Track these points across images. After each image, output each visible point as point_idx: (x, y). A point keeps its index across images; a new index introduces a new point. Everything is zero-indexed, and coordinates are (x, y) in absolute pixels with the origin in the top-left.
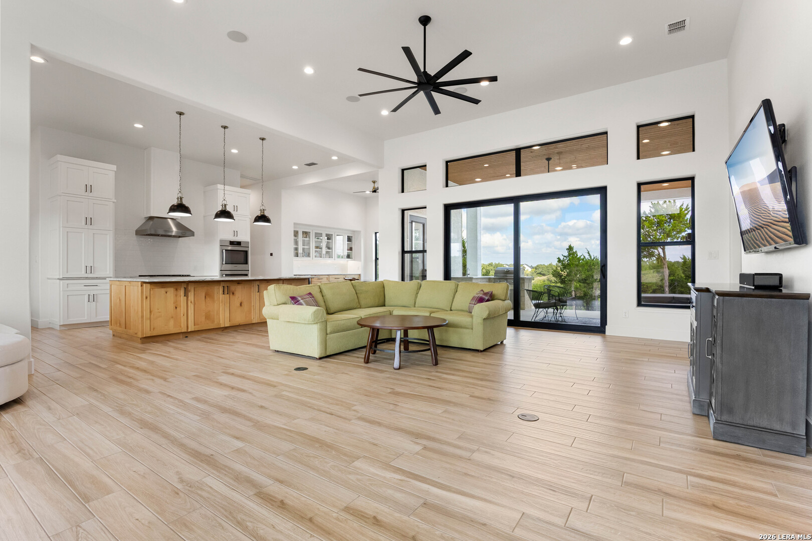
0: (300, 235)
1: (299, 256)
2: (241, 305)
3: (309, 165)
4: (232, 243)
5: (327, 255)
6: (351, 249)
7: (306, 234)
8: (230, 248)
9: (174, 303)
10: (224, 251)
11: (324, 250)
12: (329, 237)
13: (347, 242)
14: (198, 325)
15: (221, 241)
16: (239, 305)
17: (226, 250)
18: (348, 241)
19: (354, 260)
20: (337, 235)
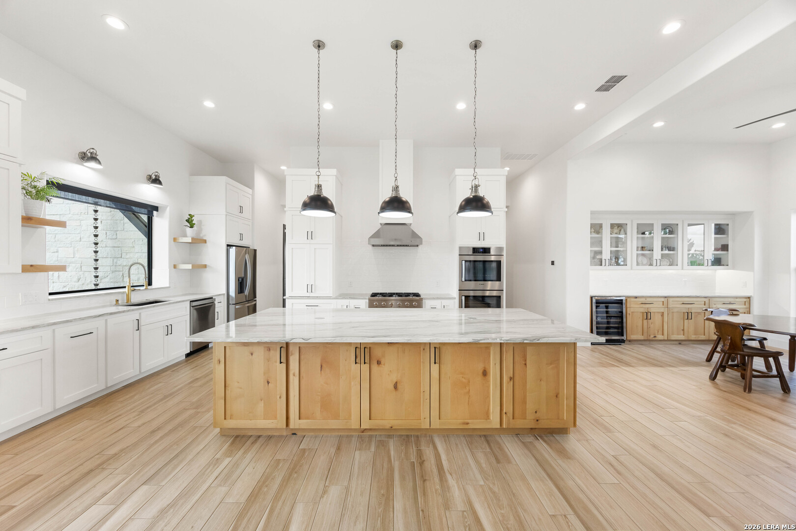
0: (606, 231)
1: (603, 264)
2: (396, 387)
3: (615, 80)
4: (475, 250)
5: (666, 262)
6: (725, 248)
7: (619, 227)
8: (472, 258)
9: (264, 374)
10: (464, 262)
11: (657, 253)
12: (669, 229)
13: (713, 236)
14: (307, 418)
15: (460, 248)
16: (391, 387)
17: (466, 261)
18: (716, 234)
19: (734, 268)
20: (689, 225)
